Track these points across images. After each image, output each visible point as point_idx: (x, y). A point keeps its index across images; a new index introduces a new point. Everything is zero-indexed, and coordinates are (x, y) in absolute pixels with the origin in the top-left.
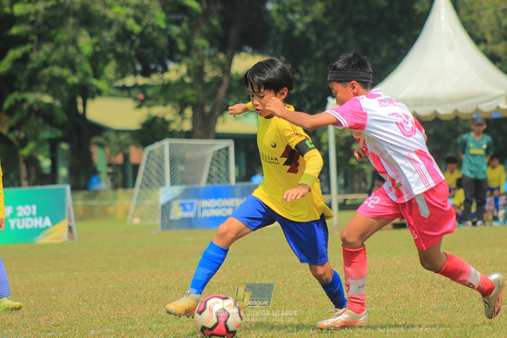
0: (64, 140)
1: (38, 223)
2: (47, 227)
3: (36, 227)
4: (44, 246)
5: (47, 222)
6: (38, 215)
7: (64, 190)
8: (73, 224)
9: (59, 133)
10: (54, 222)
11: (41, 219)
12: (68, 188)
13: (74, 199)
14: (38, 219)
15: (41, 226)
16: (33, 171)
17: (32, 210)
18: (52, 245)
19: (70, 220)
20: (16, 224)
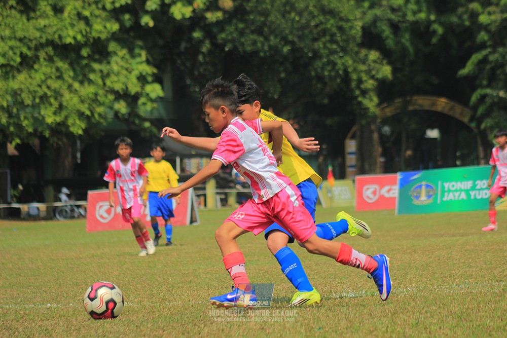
20: (475, 195)
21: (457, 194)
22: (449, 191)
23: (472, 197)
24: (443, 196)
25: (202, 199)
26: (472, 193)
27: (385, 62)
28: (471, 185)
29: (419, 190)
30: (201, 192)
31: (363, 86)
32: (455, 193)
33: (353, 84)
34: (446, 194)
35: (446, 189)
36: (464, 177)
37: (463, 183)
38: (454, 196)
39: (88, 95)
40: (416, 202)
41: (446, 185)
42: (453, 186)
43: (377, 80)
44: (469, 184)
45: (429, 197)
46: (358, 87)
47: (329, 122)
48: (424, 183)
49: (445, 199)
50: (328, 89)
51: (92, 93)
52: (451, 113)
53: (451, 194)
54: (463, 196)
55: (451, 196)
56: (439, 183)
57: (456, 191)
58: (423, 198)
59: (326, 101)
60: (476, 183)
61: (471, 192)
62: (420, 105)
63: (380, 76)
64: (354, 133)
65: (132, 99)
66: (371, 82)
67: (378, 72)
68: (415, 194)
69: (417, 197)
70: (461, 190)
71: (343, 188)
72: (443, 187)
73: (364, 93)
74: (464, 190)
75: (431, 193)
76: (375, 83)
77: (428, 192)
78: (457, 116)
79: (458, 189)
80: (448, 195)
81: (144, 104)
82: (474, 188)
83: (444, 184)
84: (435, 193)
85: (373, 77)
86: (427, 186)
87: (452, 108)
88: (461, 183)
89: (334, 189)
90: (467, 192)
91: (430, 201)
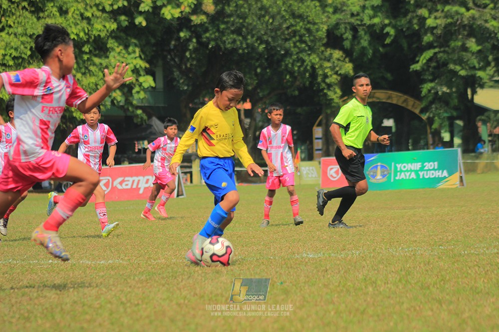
0: (458, 118)
1: (438, 174)
2: (445, 177)
3: (437, 177)
4: (443, 190)
5: (445, 173)
6: (439, 169)
7: (456, 151)
8: (463, 175)
9: (455, 114)
10: (450, 174)
11: (440, 171)
12: (459, 150)
13: (463, 158)
14: (439, 172)
15: (440, 176)
16: (437, 139)
17: (434, 165)
18: (448, 189)
19: (461, 172)
20: (423, 175)
21: (408, 174)
22: (401, 171)
23: (421, 177)
24: (395, 175)
25: (189, 175)
26: (421, 174)
27: (347, 60)
28: (420, 166)
29: (374, 170)
30: (188, 170)
31: (328, 81)
32: (406, 173)
33: (319, 79)
34: (398, 173)
35: (399, 169)
36: (414, 159)
37: (413, 164)
38: (406, 176)
39: (89, 84)
40: (373, 180)
41: (399, 166)
42: (405, 167)
43: (340, 75)
44: (419, 165)
45: (384, 176)
46: (324, 81)
47: (299, 110)
48: (379, 164)
49: (397, 178)
50: (298, 83)
51: (92, 83)
52: (403, 105)
53: (403, 174)
54: (413, 176)
55: (403, 176)
56: (393, 164)
57: (407, 171)
58: (379, 177)
59: (297, 93)
60: (425, 165)
61: (419, 172)
62: (378, 98)
63: (342, 72)
64: (321, 121)
65: (127, 89)
66: (335, 76)
67: (340, 69)
68: (372, 173)
69: (374, 176)
70: (411, 171)
71: (311, 168)
72: (396, 167)
73: (329, 86)
74: (414, 171)
75: (385, 173)
76: (339, 78)
77: (382, 172)
78: (410, 108)
79: (409, 169)
80: (400, 175)
81: (138, 92)
82: (422, 169)
83: (397, 165)
84: (389, 173)
85: (336, 73)
86: (382, 167)
87: (405, 101)
88: (411, 165)
89: (303, 168)
90: (416, 172)
91: (385, 179)
